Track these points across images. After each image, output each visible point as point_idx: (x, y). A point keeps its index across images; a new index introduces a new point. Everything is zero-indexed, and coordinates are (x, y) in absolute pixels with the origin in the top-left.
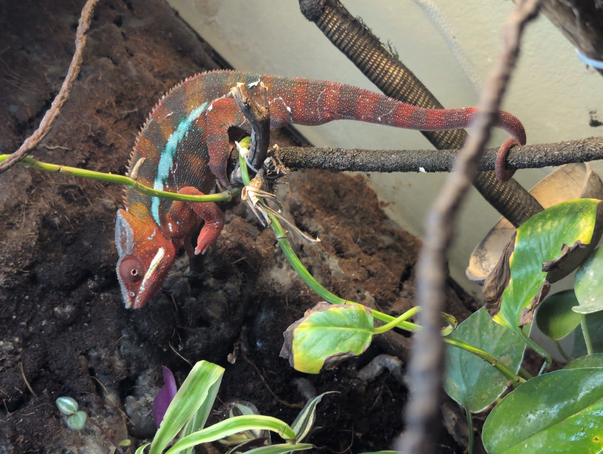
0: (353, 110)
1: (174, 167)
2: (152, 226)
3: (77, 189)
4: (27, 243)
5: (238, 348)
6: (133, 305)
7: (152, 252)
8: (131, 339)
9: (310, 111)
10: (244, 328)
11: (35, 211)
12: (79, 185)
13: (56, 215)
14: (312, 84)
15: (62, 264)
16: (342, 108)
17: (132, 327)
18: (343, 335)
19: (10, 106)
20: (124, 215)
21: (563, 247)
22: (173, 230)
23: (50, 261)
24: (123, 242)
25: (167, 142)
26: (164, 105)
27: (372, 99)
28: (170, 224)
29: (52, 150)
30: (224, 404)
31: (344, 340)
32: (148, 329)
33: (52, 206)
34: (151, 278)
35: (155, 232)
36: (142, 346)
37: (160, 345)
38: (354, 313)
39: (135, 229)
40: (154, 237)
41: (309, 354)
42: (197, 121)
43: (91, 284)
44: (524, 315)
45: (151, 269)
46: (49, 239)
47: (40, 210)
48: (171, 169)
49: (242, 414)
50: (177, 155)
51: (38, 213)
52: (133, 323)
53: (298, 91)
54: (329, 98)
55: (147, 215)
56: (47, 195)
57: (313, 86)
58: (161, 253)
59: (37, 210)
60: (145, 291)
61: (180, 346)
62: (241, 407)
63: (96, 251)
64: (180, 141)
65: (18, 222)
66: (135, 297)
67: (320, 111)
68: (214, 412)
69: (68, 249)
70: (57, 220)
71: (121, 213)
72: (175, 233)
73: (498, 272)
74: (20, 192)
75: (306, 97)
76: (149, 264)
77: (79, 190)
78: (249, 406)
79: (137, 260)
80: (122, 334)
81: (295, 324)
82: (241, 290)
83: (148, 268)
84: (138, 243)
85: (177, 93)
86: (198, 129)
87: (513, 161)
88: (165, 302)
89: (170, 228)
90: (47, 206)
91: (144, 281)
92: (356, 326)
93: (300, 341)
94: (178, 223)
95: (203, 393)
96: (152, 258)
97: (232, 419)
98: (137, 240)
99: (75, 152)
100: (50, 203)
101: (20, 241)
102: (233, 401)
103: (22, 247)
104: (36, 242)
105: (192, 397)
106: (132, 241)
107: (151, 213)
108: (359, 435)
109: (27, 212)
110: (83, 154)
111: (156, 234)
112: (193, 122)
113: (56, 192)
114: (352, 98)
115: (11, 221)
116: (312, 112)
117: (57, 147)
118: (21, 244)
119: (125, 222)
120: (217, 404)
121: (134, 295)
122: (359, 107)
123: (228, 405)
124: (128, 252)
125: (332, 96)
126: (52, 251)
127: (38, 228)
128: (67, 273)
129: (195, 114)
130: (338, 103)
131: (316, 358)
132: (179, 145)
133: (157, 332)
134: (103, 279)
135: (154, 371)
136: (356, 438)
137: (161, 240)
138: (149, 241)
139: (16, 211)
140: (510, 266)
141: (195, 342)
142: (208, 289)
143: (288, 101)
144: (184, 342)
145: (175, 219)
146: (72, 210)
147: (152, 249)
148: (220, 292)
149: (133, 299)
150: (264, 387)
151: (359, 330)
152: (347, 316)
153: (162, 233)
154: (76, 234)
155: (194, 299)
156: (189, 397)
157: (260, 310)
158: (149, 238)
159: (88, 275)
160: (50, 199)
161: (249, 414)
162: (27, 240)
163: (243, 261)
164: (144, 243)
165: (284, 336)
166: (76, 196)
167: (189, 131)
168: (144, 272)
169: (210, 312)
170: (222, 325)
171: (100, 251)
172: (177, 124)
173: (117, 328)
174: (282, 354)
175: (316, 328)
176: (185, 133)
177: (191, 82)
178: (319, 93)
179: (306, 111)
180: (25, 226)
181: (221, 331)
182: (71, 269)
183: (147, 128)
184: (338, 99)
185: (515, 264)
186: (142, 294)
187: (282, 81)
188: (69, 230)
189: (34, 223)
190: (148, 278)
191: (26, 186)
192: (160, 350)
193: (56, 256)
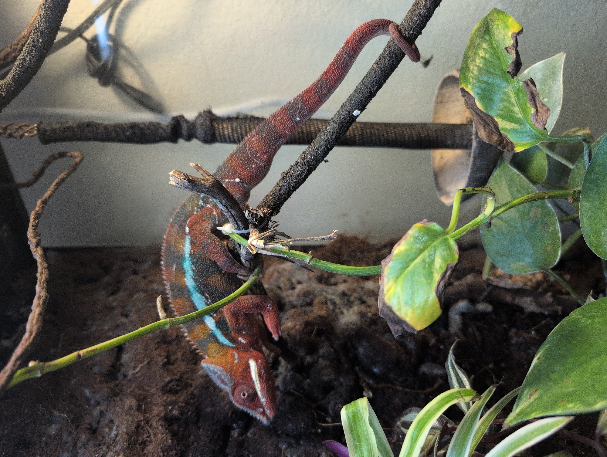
0: (277, 134)
1: (207, 298)
2: (230, 352)
3: (175, 381)
4: (165, 446)
5: (365, 384)
6: (268, 418)
7: (246, 369)
8: (290, 445)
9: (251, 166)
10: (357, 368)
11: (155, 419)
12: (174, 377)
13: (173, 409)
14: (237, 152)
15: (202, 438)
16: (269, 142)
17: (284, 436)
18: (427, 260)
19: (93, 369)
20: (207, 362)
21: (507, 51)
22: (245, 340)
23: (193, 443)
24: (223, 382)
25: (187, 286)
26: (166, 267)
27: (281, 114)
28: (240, 339)
29: (139, 371)
30: (393, 429)
31: (432, 262)
32: (295, 428)
33: (165, 406)
34: (261, 387)
35: (236, 354)
36: (302, 443)
37: (313, 431)
38: (417, 235)
39: (221, 364)
40: (239, 358)
41: (417, 305)
42: (192, 251)
43: (235, 433)
44: (537, 120)
45: (256, 381)
46: (181, 429)
47: (158, 415)
48: (206, 301)
49: (411, 423)
50: (200, 288)
51: (158, 418)
52: (282, 433)
53: (233, 164)
54: (255, 146)
55: (221, 347)
56: (156, 402)
57: (239, 151)
58: (253, 365)
59: (156, 417)
60: (267, 399)
61: (327, 419)
62: (405, 418)
63: (218, 408)
64: (194, 277)
65: (147, 437)
66: (264, 411)
67: (258, 160)
68: (392, 440)
69: (199, 424)
70: (176, 412)
71: (204, 362)
72: (249, 342)
73: (481, 121)
74: (132, 416)
75: (241, 162)
76: (251, 378)
77: (177, 380)
78: (410, 412)
79: (242, 384)
80: (281, 447)
81: (381, 295)
82: (332, 347)
83: (253, 383)
84: (231, 371)
85: (168, 249)
86: (197, 256)
87: (409, 32)
88: (291, 398)
89: (243, 341)
90: (161, 409)
91: (259, 393)
92: (430, 243)
93: (399, 303)
94: (244, 332)
95: (368, 432)
96: (249, 372)
97: (410, 433)
98: (228, 370)
99: (155, 359)
100: (162, 405)
101: (158, 449)
102: (396, 423)
103: (163, 452)
104: (171, 439)
105: (364, 444)
106: (225, 374)
107: (222, 343)
108: (491, 366)
109: (150, 425)
110: (161, 356)
111: (238, 354)
112: (191, 255)
113: (161, 394)
114: (269, 128)
115: (141, 440)
116: (254, 166)
117: (140, 366)
118: (160, 450)
119: (211, 366)
120: (389, 433)
121: (262, 410)
122: (278, 128)
123: (396, 428)
124: (230, 385)
125: (255, 142)
126: (189, 437)
127: (166, 429)
128: (211, 440)
129: (187, 248)
130: (263, 141)
131: (426, 301)
132: (195, 280)
133: (303, 423)
134: (240, 422)
135: (326, 453)
136: (492, 369)
137: (244, 355)
138: (237, 364)
139: (140, 430)
140: (484, 111)
141: (335, 407)
142: (311, 365)
143: (233, 177)
144: (327, 413)
145: (239, 332)
146: (182, 397)
147: (244, 367)
148: (321, 360)
149: (264, 413)
150: (406, 393)
151: (435, 243)
152: (414, 242)
153: (242, 350)
154: (197, 409)
155: (308, 380)
156: (361, 446)
157: (355, 349)
158: (236, 361)
159: (227, 430)
160: (161, 402)
161: (416, 416)
162: (163, 443)
163: (317, 330)
164: (235, 368)
165: (382, 316)
166: (178, 386)
167: (193, 263)
168: (254, 388)
169: (326, 378)
170: (342, 380)
171: (220, 406)
172: (183, 268)
173: (274, 446)
174: (396, 334)
175: (400, 279)
176: (192, 267)
177: (168, 234)
178: (247, 150)
179: (249, 170)
180: (155, 435)
181: (344, 384)
182: (211, 435)
183: (171, 292)
184: (261, 139)
185: (486, 106)
186: (266, 404)
187: (218, 171)
188: (189, 411)
189: (160, 428)
190: (260, 389)
191: (135, 407)
192: (316, 433)
193: (194, 436)
